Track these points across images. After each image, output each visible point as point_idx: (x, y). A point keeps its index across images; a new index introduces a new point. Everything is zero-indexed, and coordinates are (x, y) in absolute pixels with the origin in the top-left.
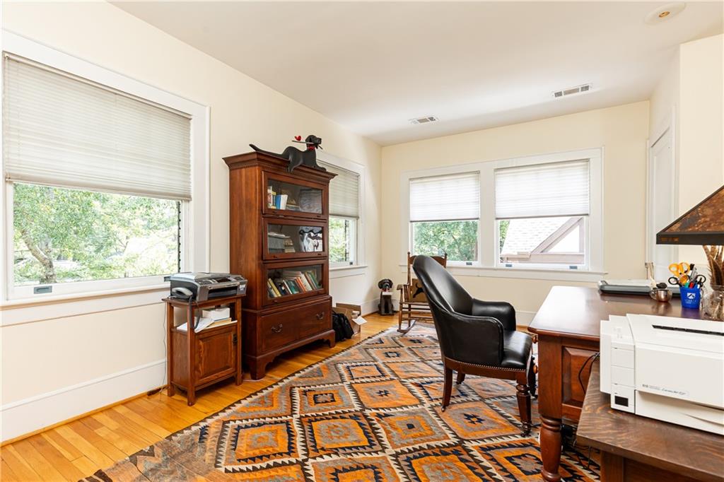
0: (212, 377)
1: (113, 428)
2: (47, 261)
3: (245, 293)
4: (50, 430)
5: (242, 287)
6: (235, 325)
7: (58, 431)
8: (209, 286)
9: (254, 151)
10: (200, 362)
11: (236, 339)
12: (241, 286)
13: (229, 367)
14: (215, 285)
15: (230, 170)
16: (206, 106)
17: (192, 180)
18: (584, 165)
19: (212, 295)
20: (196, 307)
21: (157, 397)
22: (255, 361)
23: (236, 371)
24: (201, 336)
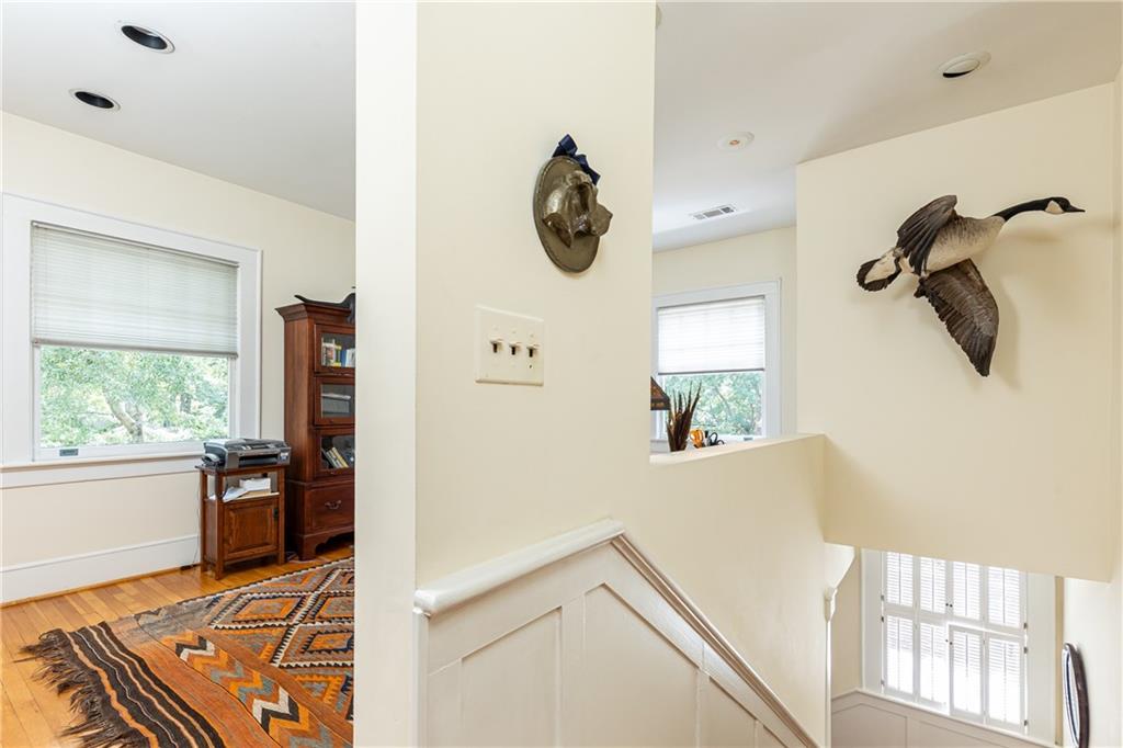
0: (246, 553)
1: (132, 594)
2: (135, 427)
3: (288, 462)
4: (74, 593)
5: (284, 455)
6: (277, 497)
7: (81, 595)
8: (239, 452)
9: (301, 302)
10: (231, 534)
11: (277, 513)
12: (282, 454)
13: (267, 544)
14: (247, 451)
15: (286, 322)
16: (256, 251)
17: (239, 336)
18: (758, 304)
19: (243, 462)
20: (224, 474)
21: (191, 572)
22: (302, 540)
23: (277, 549)
24: (231, 507)
